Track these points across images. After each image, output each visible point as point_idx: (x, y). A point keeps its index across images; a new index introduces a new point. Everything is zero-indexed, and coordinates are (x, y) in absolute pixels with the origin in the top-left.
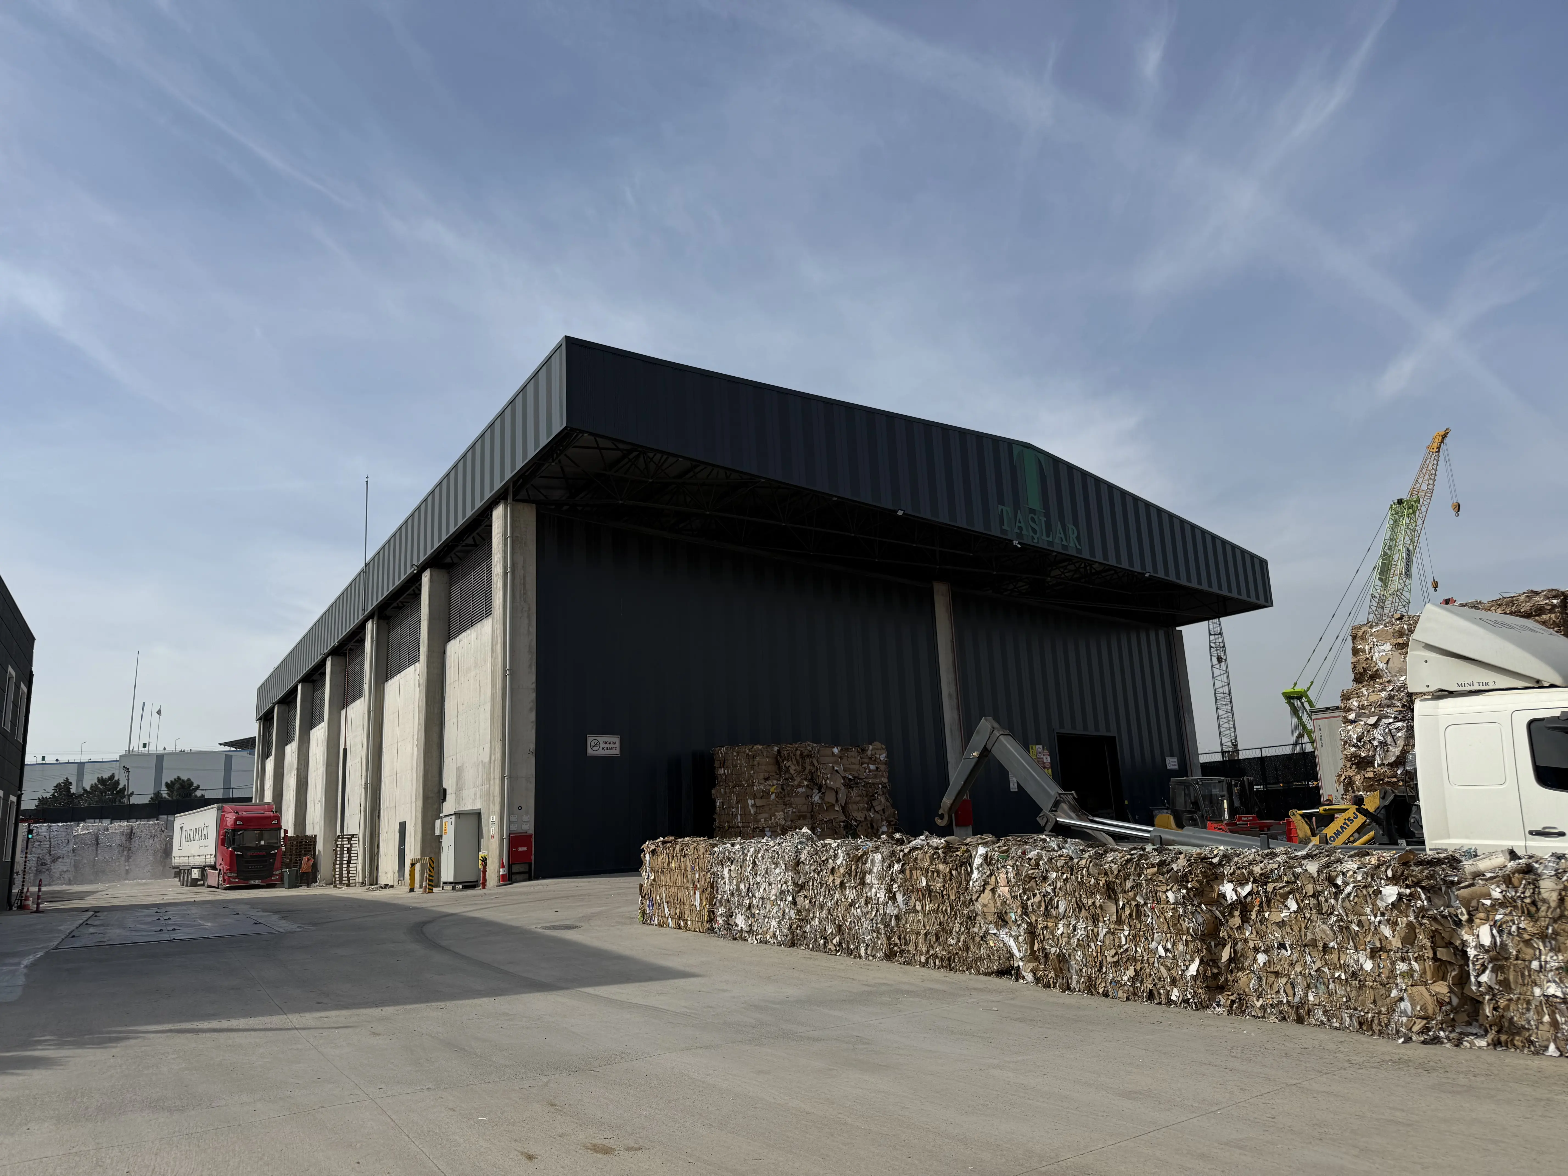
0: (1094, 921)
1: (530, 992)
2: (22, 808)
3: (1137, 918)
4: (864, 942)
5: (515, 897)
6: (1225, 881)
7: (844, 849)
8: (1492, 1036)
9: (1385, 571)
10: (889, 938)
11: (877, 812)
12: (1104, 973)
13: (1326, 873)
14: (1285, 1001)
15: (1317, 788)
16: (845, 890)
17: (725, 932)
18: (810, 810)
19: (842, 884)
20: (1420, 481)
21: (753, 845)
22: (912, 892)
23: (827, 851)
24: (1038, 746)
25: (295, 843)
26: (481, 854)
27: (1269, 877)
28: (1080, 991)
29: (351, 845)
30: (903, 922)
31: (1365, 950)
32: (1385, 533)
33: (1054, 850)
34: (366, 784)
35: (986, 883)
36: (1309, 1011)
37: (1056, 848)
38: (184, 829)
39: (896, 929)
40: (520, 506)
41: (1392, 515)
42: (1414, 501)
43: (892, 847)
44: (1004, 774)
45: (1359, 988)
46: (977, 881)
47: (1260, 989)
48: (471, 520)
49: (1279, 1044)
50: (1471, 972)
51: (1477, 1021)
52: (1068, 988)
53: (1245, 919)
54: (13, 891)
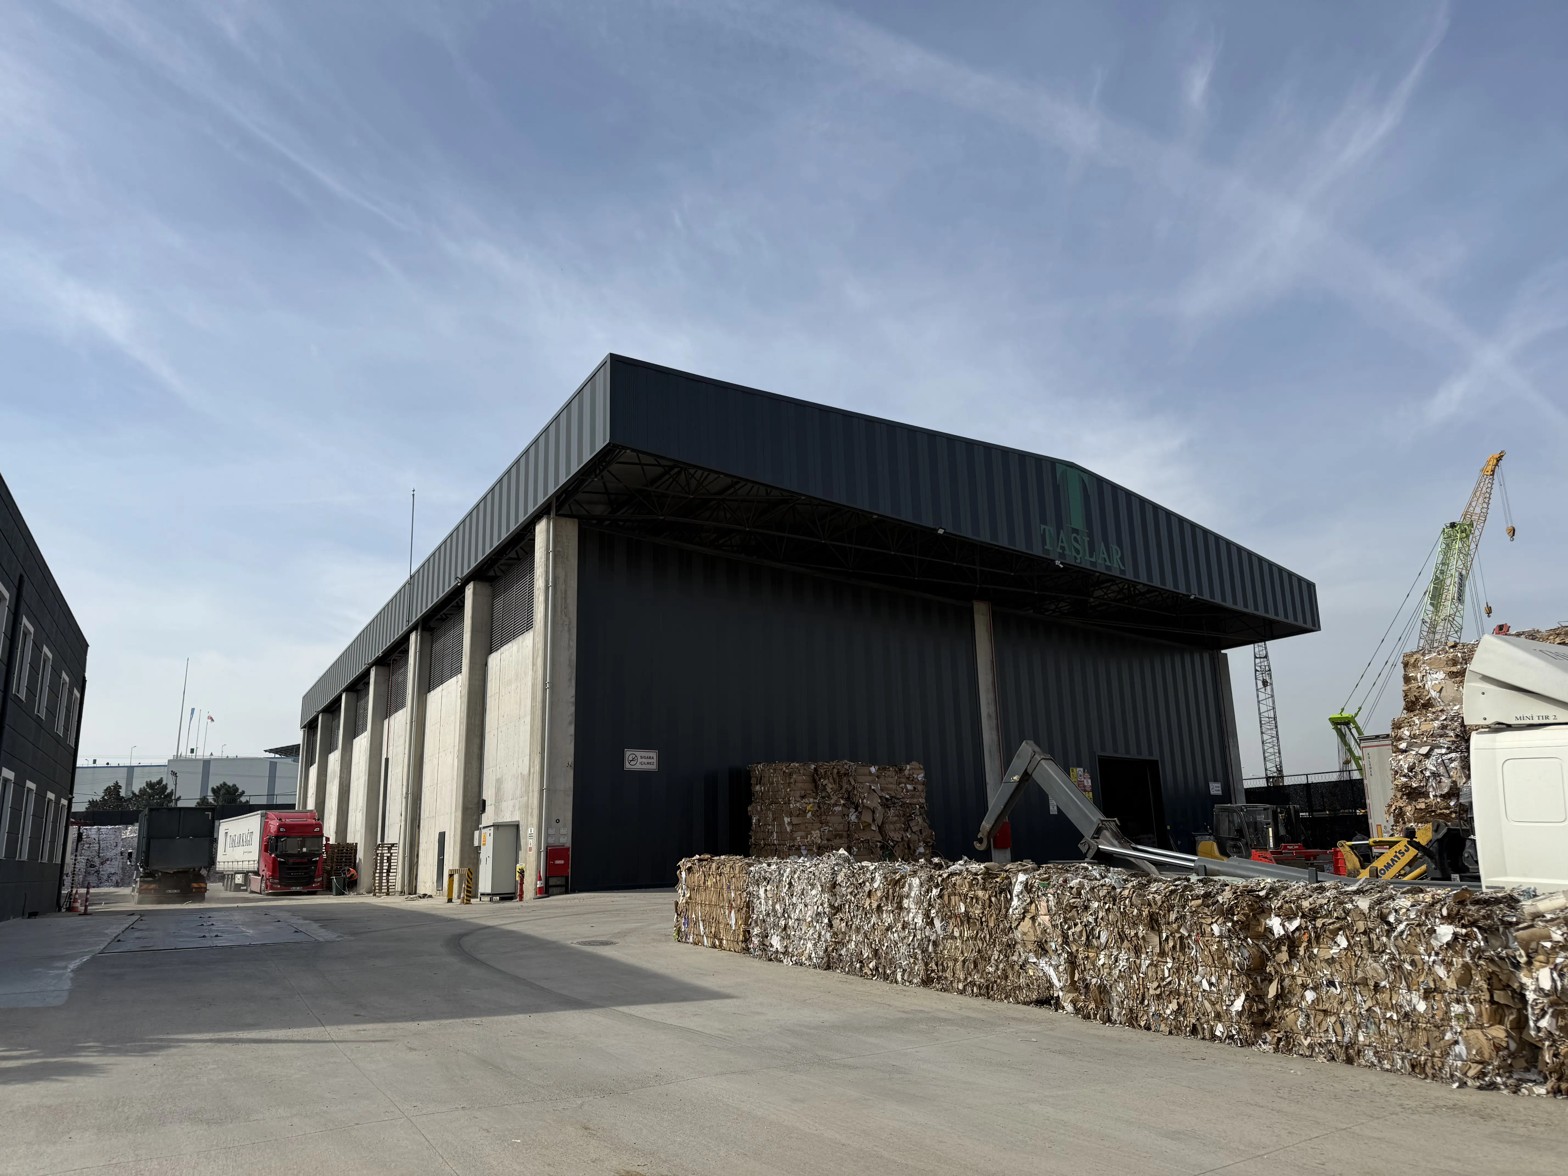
0: (1137, 953)
1: (565, 1010)
2: (73, 810)
3: (1180, 951)
4: (900, 967)
5: (551, 911)
6: (1272, 915)
7: (881, 872)
8: (1552, 1084)
9: (1436, 595)
10: (926, 964)
11: (914, 833)
12: (1146, 1006)
13: (1378, 910)
14: (1334, 1040)
15: (1365, 817)
16: (882, 914)
17: (760, 953)
18: (846, 829)
19: (879, 907)
20: (1474, 504)
21: (789, 865)
22: (950, 918)
23: (864, 873)
24: (1078, 769)
25: (336, 851)
26: (518, 867)
27: (1318, 913)
28: (1121, 1023)
29: (391, 854)
30: (941, 948)
31: (1418, 990)
32: (1437, 557)
33: (1096, 879)
34: (407, 793)
35: (1026, 911)
36: (1359, 1051)
37: (1098, 877)
38: (229, 835)
39: (933, 955)
40: (563, 521)
41: (1445, 538)
42: (1468, 525)
43: (931, 871)
44: (1043, 798)
45: (1412, 1029)
46: (1016, 909)
47: (1308, 1027)
48: (515, 534)
49: (1327, 1085)
50: (1530, 1016)
51: (1536, 1067)
52: (1108, 1019)
53: (1293, 954)
54: (63, 892)
